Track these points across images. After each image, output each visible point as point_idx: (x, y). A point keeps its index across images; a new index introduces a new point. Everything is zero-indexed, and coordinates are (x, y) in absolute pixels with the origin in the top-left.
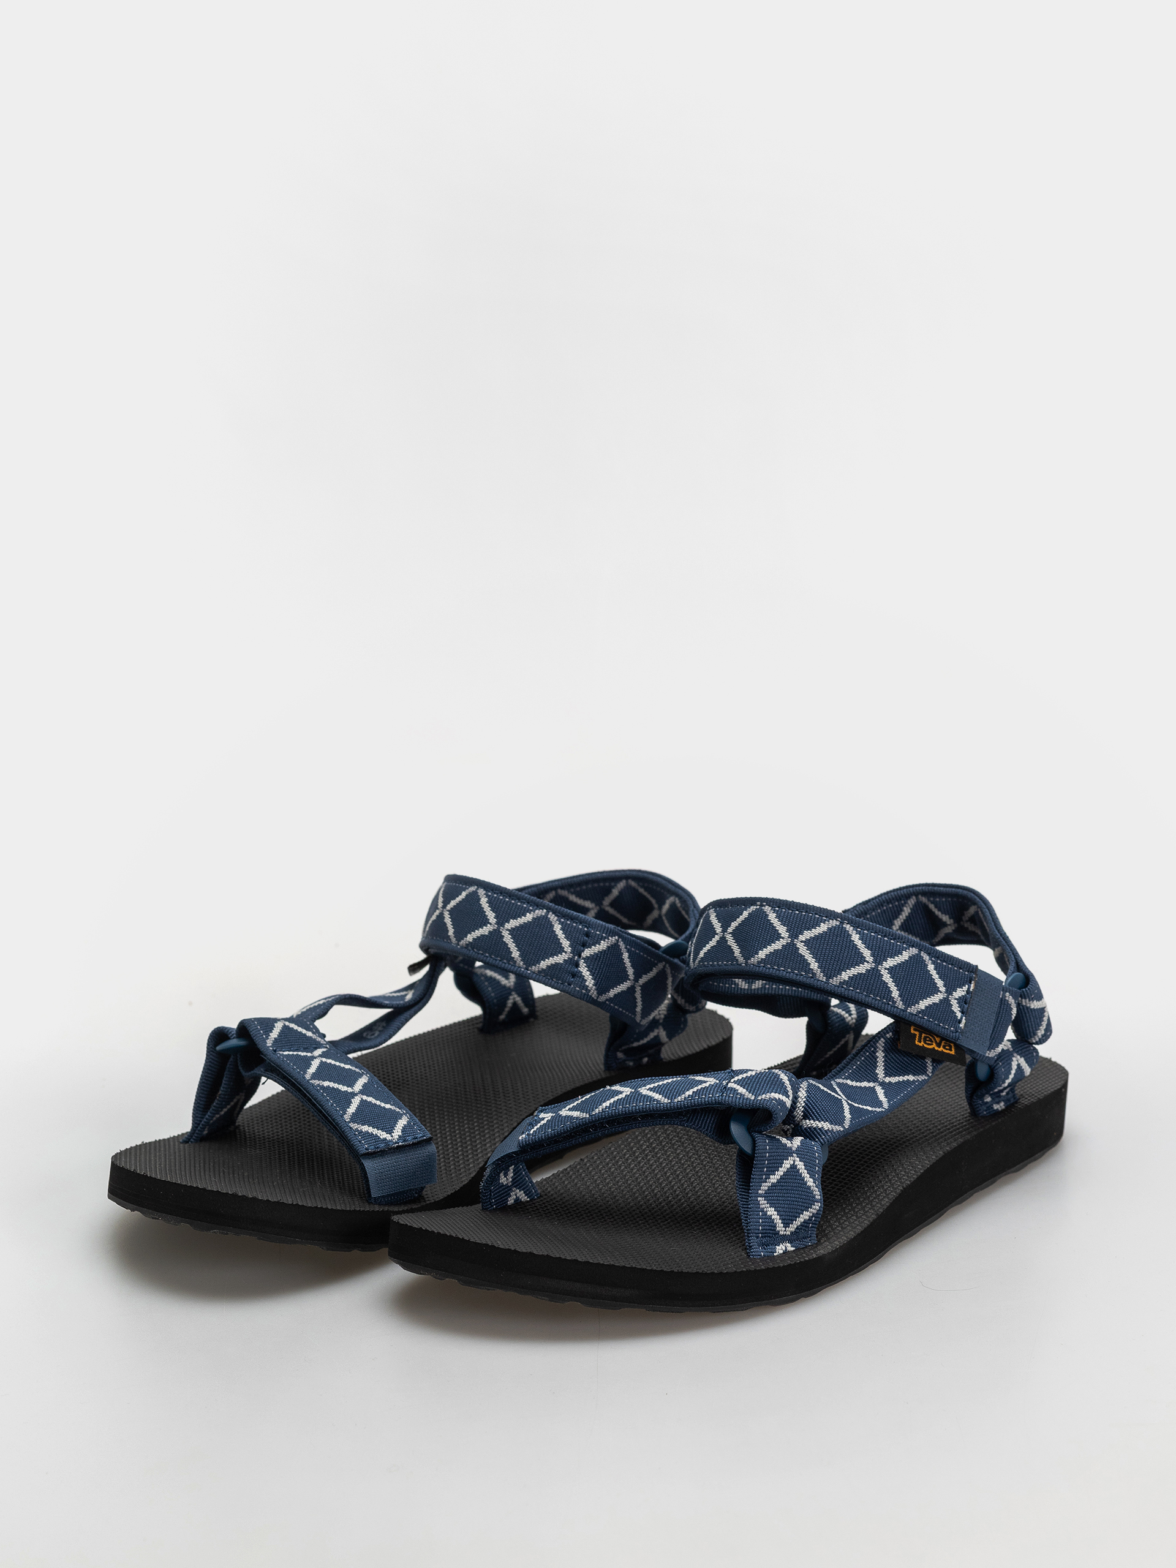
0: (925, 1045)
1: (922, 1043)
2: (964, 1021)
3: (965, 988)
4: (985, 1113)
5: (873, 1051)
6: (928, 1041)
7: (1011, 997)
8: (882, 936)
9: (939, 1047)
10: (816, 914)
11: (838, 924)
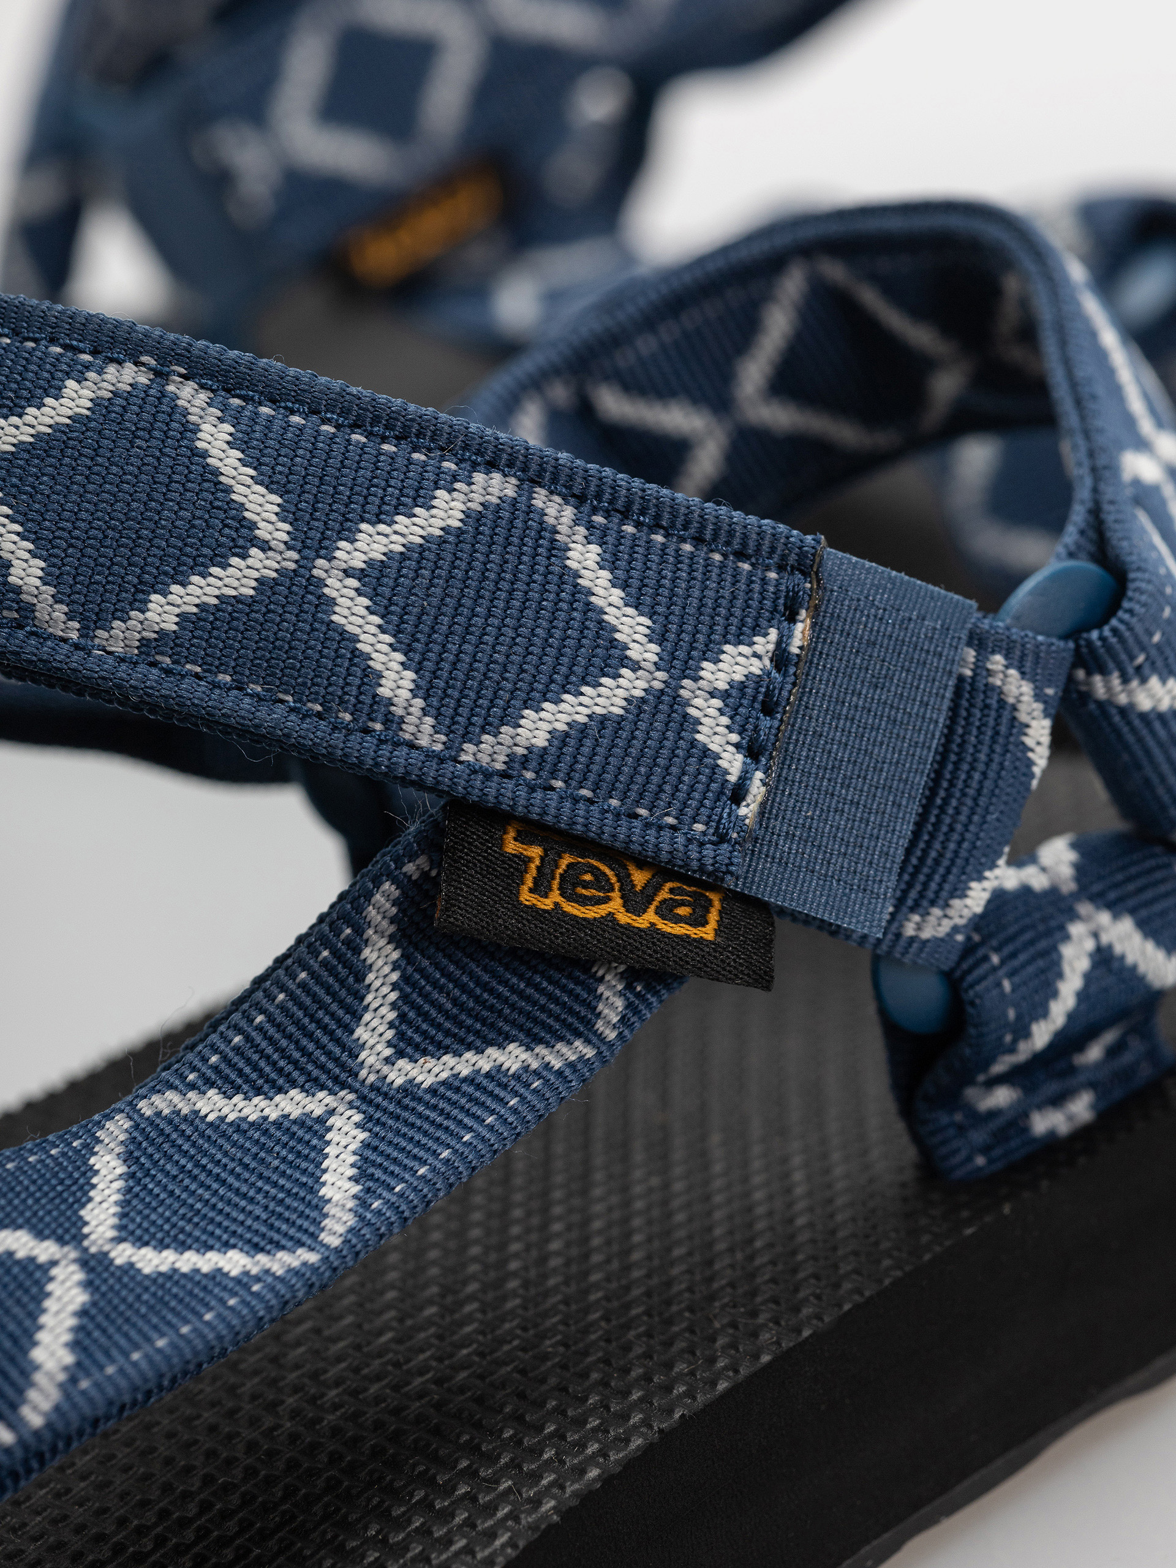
0: (570, 908)
1: (555, 896)
2: (757, 789)
3: (765, 644)
4: (980, 1161)
5: (348, 942)
6: (586, 885)
7: (1012, 672)
8: (338, 427)
9: (639, 911)
10: (53, 341)
11: (143, 380)
